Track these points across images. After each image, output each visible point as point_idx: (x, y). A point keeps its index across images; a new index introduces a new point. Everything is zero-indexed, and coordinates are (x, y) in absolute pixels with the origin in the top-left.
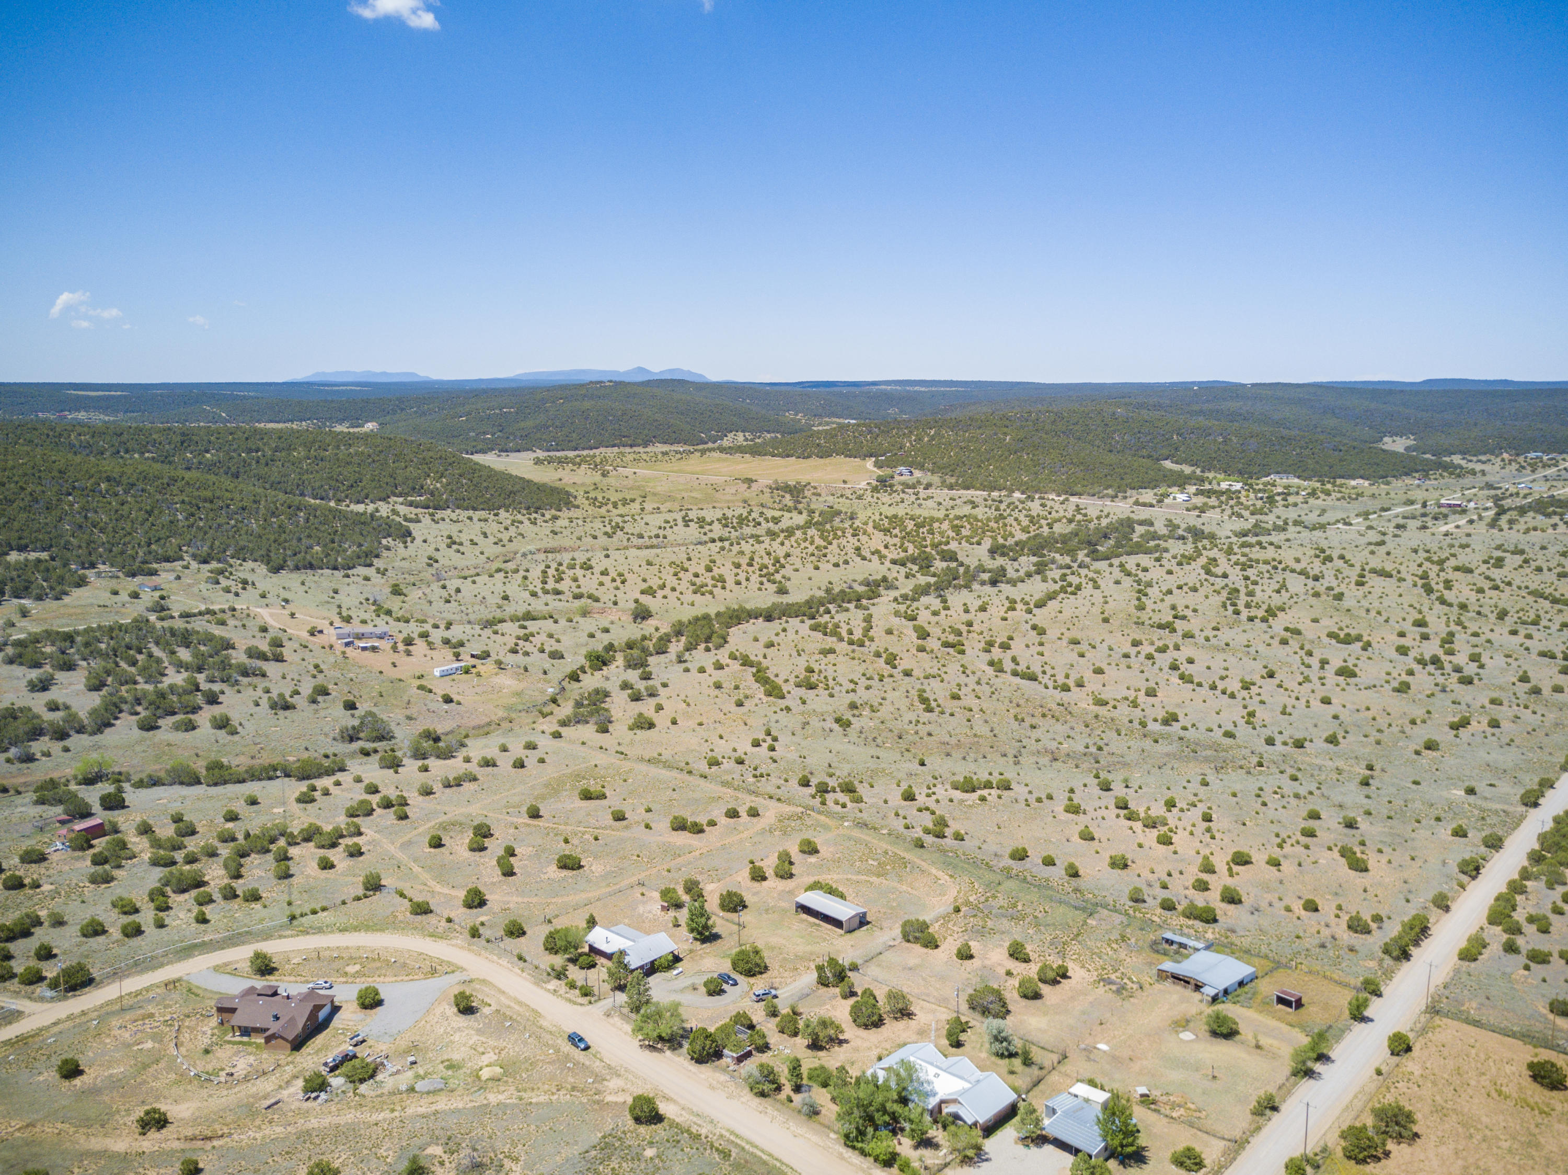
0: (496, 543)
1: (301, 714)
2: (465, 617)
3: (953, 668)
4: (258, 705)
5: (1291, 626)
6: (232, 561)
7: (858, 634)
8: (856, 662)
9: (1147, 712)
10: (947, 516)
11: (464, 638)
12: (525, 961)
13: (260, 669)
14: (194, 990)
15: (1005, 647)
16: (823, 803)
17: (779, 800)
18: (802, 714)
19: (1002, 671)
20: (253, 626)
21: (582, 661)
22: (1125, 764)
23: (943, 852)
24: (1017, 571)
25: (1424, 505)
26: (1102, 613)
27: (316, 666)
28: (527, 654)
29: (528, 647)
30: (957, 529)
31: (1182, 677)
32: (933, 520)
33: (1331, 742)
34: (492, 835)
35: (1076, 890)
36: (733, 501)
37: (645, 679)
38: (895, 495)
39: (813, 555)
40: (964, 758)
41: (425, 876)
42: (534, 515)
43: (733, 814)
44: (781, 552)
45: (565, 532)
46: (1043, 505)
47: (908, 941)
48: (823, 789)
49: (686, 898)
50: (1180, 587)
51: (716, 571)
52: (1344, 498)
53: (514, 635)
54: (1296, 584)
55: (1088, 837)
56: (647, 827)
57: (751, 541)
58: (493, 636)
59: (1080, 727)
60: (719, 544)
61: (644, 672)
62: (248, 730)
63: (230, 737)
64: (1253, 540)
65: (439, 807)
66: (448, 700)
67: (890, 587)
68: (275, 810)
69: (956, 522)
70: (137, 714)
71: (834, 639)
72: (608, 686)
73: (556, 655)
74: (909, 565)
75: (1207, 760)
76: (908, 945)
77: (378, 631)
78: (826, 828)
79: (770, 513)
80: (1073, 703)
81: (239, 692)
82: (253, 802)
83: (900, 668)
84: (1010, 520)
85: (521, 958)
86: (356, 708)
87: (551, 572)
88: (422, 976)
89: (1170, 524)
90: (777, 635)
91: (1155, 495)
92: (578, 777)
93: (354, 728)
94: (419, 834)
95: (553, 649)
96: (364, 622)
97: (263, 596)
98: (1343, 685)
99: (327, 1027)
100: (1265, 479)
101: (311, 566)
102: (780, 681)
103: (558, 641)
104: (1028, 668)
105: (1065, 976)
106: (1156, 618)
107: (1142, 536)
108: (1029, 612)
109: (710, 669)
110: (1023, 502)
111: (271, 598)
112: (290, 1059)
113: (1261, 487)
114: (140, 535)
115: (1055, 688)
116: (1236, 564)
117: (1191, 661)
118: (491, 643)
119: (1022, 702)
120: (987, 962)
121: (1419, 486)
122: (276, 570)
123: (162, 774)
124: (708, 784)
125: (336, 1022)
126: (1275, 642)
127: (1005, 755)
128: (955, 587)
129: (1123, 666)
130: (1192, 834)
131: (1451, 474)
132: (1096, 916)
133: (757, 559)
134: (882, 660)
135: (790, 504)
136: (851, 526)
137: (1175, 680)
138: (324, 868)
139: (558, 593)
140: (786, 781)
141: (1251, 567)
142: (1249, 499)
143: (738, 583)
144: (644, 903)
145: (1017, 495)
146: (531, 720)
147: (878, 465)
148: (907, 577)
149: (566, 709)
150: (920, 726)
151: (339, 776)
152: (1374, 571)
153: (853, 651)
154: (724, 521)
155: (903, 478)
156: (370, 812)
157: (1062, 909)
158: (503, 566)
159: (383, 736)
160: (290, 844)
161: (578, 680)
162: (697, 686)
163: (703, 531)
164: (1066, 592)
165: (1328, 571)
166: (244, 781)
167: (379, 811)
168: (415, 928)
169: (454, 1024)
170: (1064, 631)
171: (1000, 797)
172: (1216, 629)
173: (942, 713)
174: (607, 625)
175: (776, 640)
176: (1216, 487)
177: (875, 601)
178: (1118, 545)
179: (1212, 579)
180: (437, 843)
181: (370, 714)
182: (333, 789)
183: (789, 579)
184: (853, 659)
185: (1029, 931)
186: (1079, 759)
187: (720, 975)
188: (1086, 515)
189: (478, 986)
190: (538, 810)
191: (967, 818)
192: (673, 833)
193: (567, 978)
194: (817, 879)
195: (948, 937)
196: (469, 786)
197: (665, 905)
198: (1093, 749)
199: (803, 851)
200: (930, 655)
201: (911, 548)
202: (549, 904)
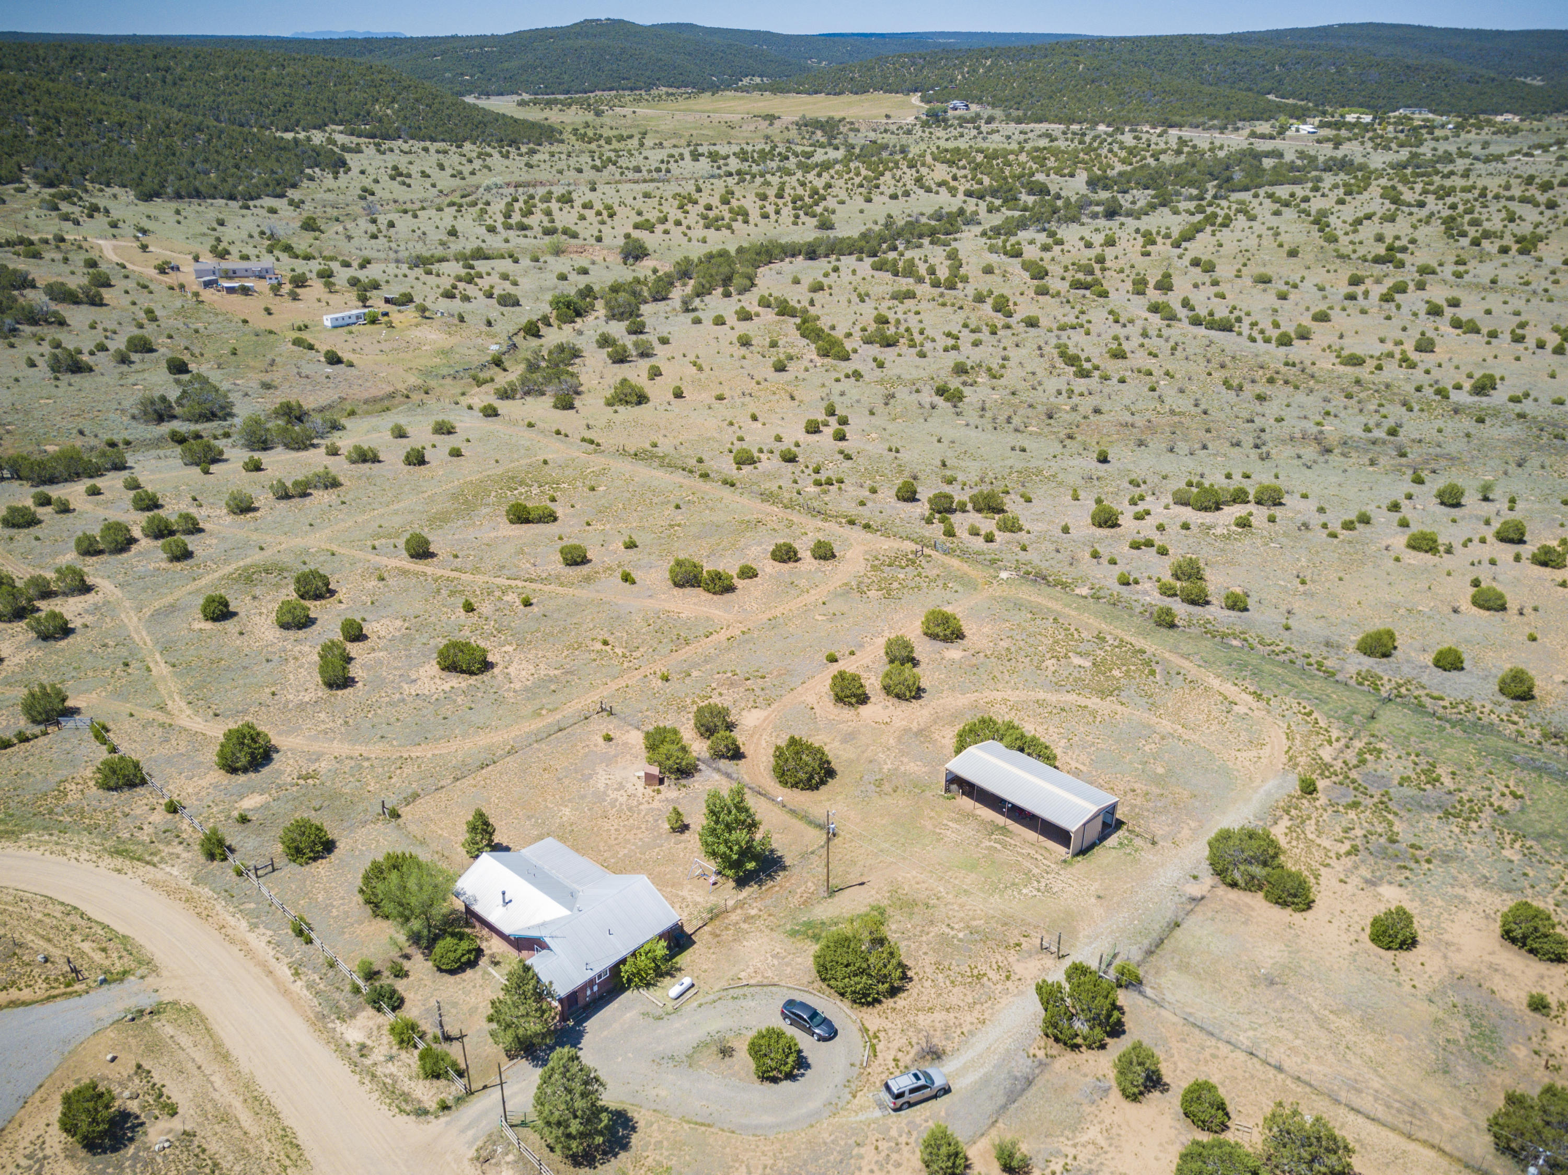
0: (453, 176)
1: (98, 379)
2: (392, 255)
3: (1099, 316)
4: (33, 365)
6: (89, 186)
7: (943, 273)
8: (949, 309)
9: (1437, 374)
10: (1022, 149)
13: (58, 315)
15: (1165, 285)
16: (950, 533)
17: (867, 527)
18: (881, 382)
19: (1173, 319)
20: (79, 259)
21: (547, 309)
22: (1453, 459)
26: (1280, 246)
27: (150, 313)
28: (466, 299)
29: (471, 290)
30: (1042, 162)
31: (1457, 324)
32: (1006, 153)
34: (331, 593)
35: (1552, 736)
36: (752, 138)
37: (635, 333)
38: (951, 129)
39: (861, 186)
40: (1171, 450)
41: (170, 686)
42: (507, 149)
43: (786, 555)
44: (819, 184)
46: (1137, 138)
47: (1234, 885)
48: (944, 507)
49: (699, 748)
51: (734, 203)
53: (454, 276)
55: (1490, 602)
56: (627, 578)
57: (778, 174)
58: (424, 277)
59: (1339, 400)
60: (737, 177)
61: (633, 324)
66: (334, 360)
67: (972, 221)
69: (1035, 154)
71: (911, 280)
72: (580, 343)
73: (509, 302)
74: (988, 198)
76: (1234, 894)
77: (260, 269)
78: (969, 584)
79: (799, 149)
84: (1104, 152)
85: (300, 933)
86: (186, 371)
88: (39, 991)
89: (1303, 155)
90: (826, 275)
91: (1273, 126)
92: (514, 481)
93: (166, 401)
94: (196, 592)
95: (504, 294)
96: (245, 258)
97: (114, 226)
100: (1392, 114)
101: (198, 195)
102: (839, 334)
103: (515, 284)
106: (1361, 251)
107: (1274, 168)
108: (1177, 245)
109: (731, 320)
110: (1110, 135)
111: (124, 228)
113: (1395, 120)
115: (1267, 341)
116: (1425, 192)
117: (1455, 303)
118: (418, 284)
119: (1227, 360)
124: (737, 498)
127: (1238, 444)
128: (1059, 220)
129: (1353, 311)
133: (788, 190)
134: (987, 308)
135: (823, 140)
139: (523, 227)
140: (874, 491)
142: (1388, 132)
143: (765, 216)
144: (609, 761)
145: (1102, 128)
146: (460, 391)
147: (926, 100)
148: (990, 211)
150: (1076, 399)
153: (942, 295)
154: (743, 156)
155: (958, 113)
156: (125, 546)
159: (214, 413)
162: (713, 343)
163: (716, 165)
164: (1213, 224)
167: (142, 544)
170: (1239, 267)
171: (1271, 519)
173: (1106, 378)
174: (585, 264)
175: (826, 282)
176: (1342, 120)
177: (958, 236)
178: (1251, 176)
179: (1406, 209)
180: (220, 613)
181: (203, 382)
182: (79, 502)
183: (834, 212)
184: (944, 305)
185: (1507, 853)
186: (1368, 450)
187: (790, 1003)
188: (1194, 147)
189: (169, 1030)
190: (427, 542)
191: (1231, 563)
192: (677, 591)
193: (397, 1004)
194: (975, 706)
195: (1323, 870)
196: (321, 497)
197: (655, 770)
198: (1379, 434)
199: (934, 636)
200: (1058, 300)
201: (986, 181)
202: (404, 761)
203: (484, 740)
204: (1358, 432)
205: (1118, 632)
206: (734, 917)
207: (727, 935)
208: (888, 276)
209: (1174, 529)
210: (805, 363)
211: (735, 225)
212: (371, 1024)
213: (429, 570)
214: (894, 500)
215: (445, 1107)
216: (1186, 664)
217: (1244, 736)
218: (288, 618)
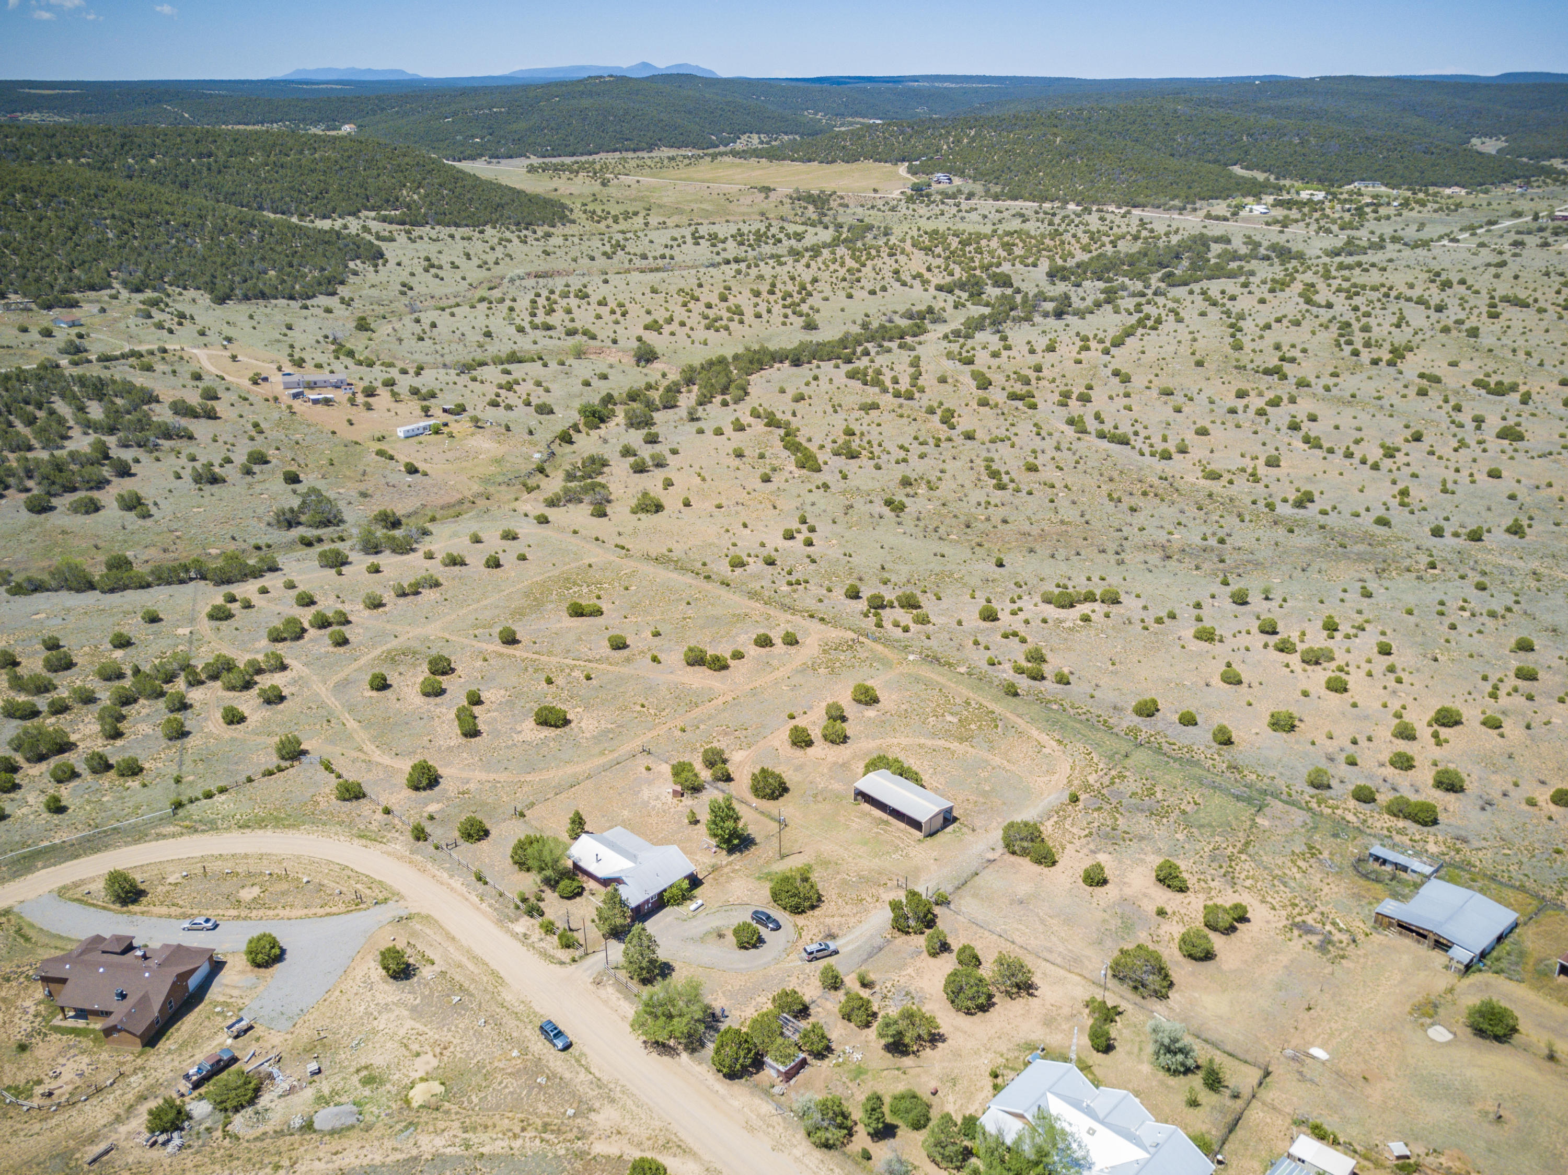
0: (479, 266)
1: (232, 489)
3: (1025, 429)
4: (179, 477)
5: (1427, 372)
6: (170, 289)
7: (904, 385)
9: (1274, 488)
10: (995, 231)
11: (436, 386)
12: (486, 883)
13: (185, 429)
14: (27, 931)
15: (1085, 399)
16: (879, 625)
17: (822, 620)
18: (843, 493)
19: (1085, 432)
20: (185, 371)
21: (576, 417)
22: (1257, 564)
23: (1042, 701)
24: (1083, 299)
25: (1536, 218)
26: (1193, 354)
27: (256, 425)
30: (1008, 247)
31: (1307, 440)
32: (979, 236)
33: (1515, 533)
34: (453, 670)
35: (1233, 767)
36: (748, 214)
37: (650, 442)
38: (933, 206)
39: (844, 280)
40: (1053, 556)
41: (361, 736)
42: (525, 232)
43: (764, 642)
44: (807, 276)
45: (560, 253)
46: (1102, 219)
47: (1014, 853)
48: (878, 604)
49: (705, 775)
50: (1278, 321)
51: (732, 301)
52: (1441, 209)
53: (495, 382)
54: (1417, 316)
55: (1231, 678)
56: (655, 659)
57: (771, 262)
58: (472, 385)
59: (1192, 511)
60: (734, 266)
61: (649, 434)
62: (164, 513)
63: (140, 522)
64: (1350, 260)
65: (388, 627)
66: (412, 469)
68: (180, 631)
69: (1006, 239)
70: (28, 490)
71: (877, 389)
72: (606, 452)
73: (545, 410)
74: (957, 292)
75: (1361, 558)
76: (1013, 858)
77: (333, 379)
78: (886, 663)
79: (791, 228)
80: (1178, 476)
81: (158, 460)
82: (154, 619)
83: (960, 429)
84: (1067, 237)
85: (480, 879)
86: (299, 482)
87: (541, 301)
88: (342, 908)
89: (1249, 240)
90: (807, 384)
91: (1229, 206)
92: (568, 581)
93: (292, 510)
94: (360, 669)
95: (540, 402)
96: (319, 366)
97: (202, 333)
98: (1510, 452)
99: (201, 1000)
100: (1347, 187)
101: (263, 296)
102: (813, 447)
103: (547, 391)
104: (1116, 428)
105: (1243, 919)
107: (1219, 256)
108: (1106, 352)
109: (728, 430)
110: (1078, 216)
111: (212, 337)
112: (139, 1061)
113: (1345, 196)
114: (61, 258)
116: (1339, 290)
118: (467, 392)
119: (1115, 474)
120: (1128, 891)
121: (1522, 195)
122: (221, 300)
123: (46, 577)
124: (731, 596)
125: (215, 992)
126: (1412, 392)
127: (1104, 551)
128: (1014, 320)
129: (1230, 425)
130: (1370, 674)
131: (1556, 180)
132: (1266, 810)
133: (779, 285)
134: (936, 418)
135: (815, 217)
136: (886, 244)
137: (1299, 444)
138: (231, 723)
140: (830, 590)
141: (1357, 294)
142: (1335, 211)
143: (758, 316)
144: (650, 783)
145: (1072, 206)
146: (513, 497)
147: (912, 171)
148: (956, 307)
149: (554, 484)
150: (991, 509)
151: (268, 580)
152: (1506, 299)
153: (901, 406)
154: (740, 238)
156: (300, 634)
157: (1218, 799)
158: (486, 294)
159: (331, 520)
160: (191, 684)
161: (571, 442)
162: (713, 453)
163: (715, 250)
164: (1145, 327)
165: (1450, 298)
166: (149, 586)
167: (312, 632)
168: (341, 823)
169: (380, 998)
170: (1152, 377)
171: (1107, 616)
172: (1335, 375)
173: (1018, 490)
174: (606, 370)
175: (807, 391)
176: (1295, 197)
177: (922, 338)
178: (1194, 267)
179: (1314, 310)
180: (382, 685)
181: (314, 491)
182: (256, 599)
185: (1178, 836)
186: (1198, 556)
187: (756, 912)
188: (1152, 231)
189: (418, 927)
190: (514, 633)
191: (1069, 649)
192: (689, 669)
193: (542, 914)
194: (880, 748)
195: (1068, 846)
196: (428, 595)
197: (679, 788)
198: (1212, 542)
199: (859, 702)
200: (995, 411)
201: (957, 270)
202: (522, 784)
203: (570, 770)
204: (1197, 540)
205: (981, 700)
206: (726, 870)
207: (722, 880)
208: (857, 384)
209: (1036, 623)
210: (786, 474)
211: (731, 324)
212: (528, 923)
213: (517, 653)
214: (843, 597)
215: (574, 960)
216: (1019, 721)
217: (1045, 768)
218: (429, 689)
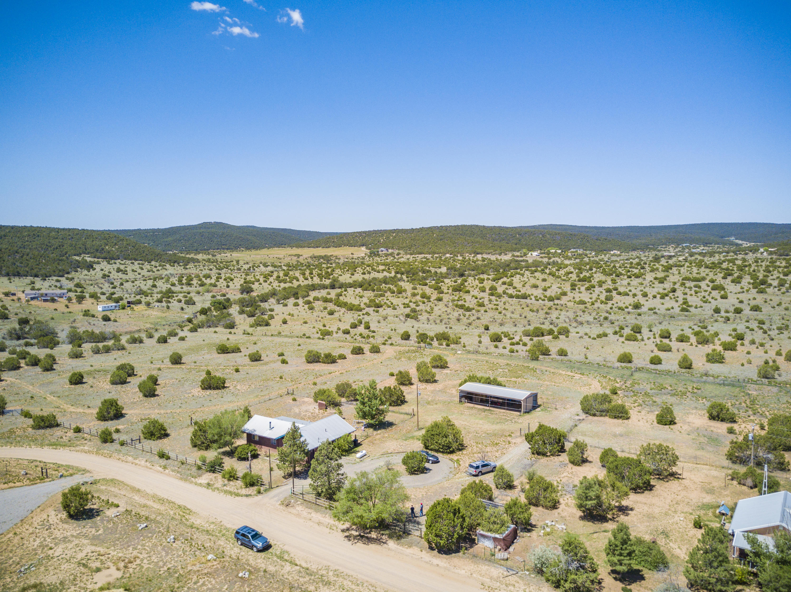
0: (148, 271)
2: (125, 292)
3: (468, 297)
8: (401, 298)
9: (617, 305)
12: (168, 458)
16: (430, 345)
17: (392, 345)
18: (380, 315)
19: (501, 297)
21: (209, 306)
28: (168, 302)
29: (170, 300)
32: (409, 262)
34: (135, 375)
38: (382, 257)
41: (59, 402)
43: (359, 351)
47: (594, 415)
49: (341, 399)
51: (290, 276)
53: (159, 296)
59: (580, 312)
65: (85, 363)
67: (401, 279)
71: (381, 292)
73: (190, 303)
76: (596, 418)
80: (563, 304)
84: (451, 261)
85: (162, 456)
88: (27, 483)
90: (342, 292)
91: (521, 253)
94: (62, 378)
106: (572, 279)
109: (302, 304)
110: (452, 257)
115: (544, 300)
117: (616, 289)
119: (529, 305)
120: (696, 425)
124: (327, 342)
129: (576, 292)
132: (748, 388)
135: (325, 261)
139: (189, 284)
140: (390, 338)
143: (306, 279)
144: (298, 405)
147: (368, 248)
150: (468, 316)
155: (384, 252)
156: (16, 368)
157: (711, 386)
159: (48, 334)
162: (296, 310)
164: (507, 276)
167: (26, 367)
168: (34, 440)
169: (57, 534)
173: (478, 311)
176: (549, 252)
177: (397, 282)
180: (78, 382)
183: (338, 277)
184: (398, 297)
189: (103, 487)
192: (309, 364)
204: (592, 319)
205: (515, 363)
206: (377, 437)
207: (376, 441)
208: (370, 291)
209: (527, 341)
210: (342, 312)
211: (293, 281)
212: (211, 477)
213: (183, 367)
214: (400, 339)
215: (260, 493)
216: (549, 368)
217: (581, 383)
218: (117, 379)
